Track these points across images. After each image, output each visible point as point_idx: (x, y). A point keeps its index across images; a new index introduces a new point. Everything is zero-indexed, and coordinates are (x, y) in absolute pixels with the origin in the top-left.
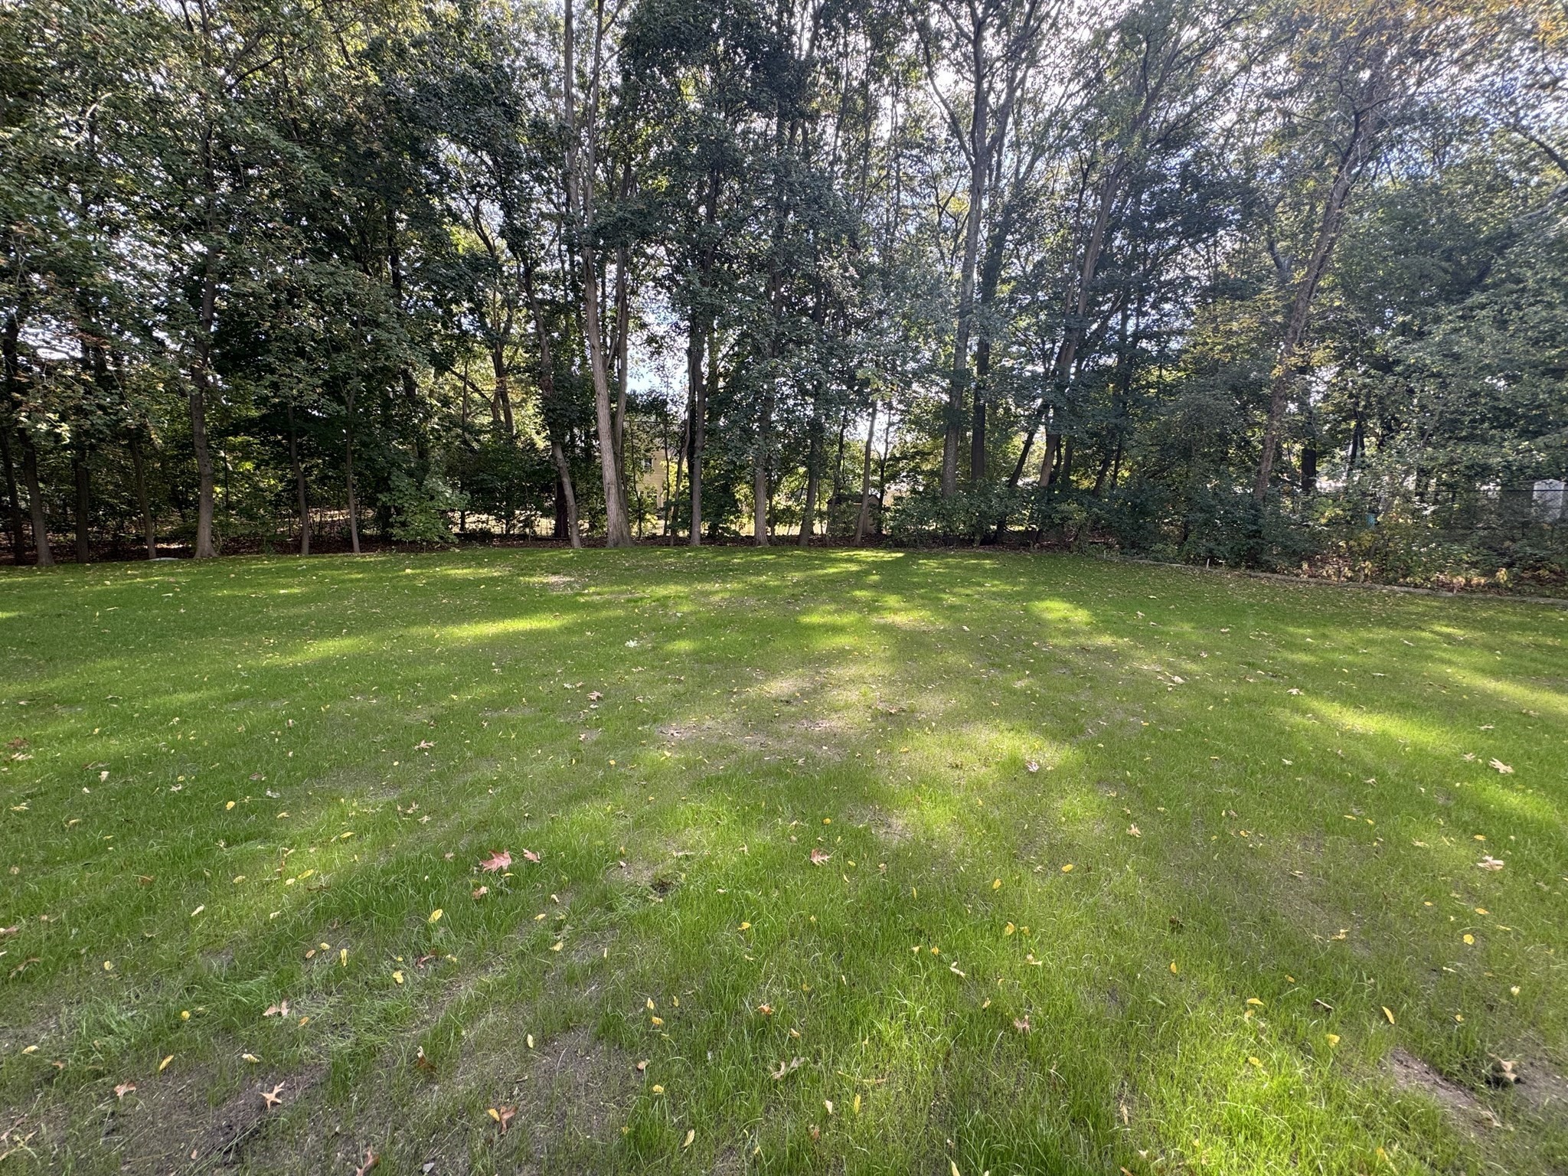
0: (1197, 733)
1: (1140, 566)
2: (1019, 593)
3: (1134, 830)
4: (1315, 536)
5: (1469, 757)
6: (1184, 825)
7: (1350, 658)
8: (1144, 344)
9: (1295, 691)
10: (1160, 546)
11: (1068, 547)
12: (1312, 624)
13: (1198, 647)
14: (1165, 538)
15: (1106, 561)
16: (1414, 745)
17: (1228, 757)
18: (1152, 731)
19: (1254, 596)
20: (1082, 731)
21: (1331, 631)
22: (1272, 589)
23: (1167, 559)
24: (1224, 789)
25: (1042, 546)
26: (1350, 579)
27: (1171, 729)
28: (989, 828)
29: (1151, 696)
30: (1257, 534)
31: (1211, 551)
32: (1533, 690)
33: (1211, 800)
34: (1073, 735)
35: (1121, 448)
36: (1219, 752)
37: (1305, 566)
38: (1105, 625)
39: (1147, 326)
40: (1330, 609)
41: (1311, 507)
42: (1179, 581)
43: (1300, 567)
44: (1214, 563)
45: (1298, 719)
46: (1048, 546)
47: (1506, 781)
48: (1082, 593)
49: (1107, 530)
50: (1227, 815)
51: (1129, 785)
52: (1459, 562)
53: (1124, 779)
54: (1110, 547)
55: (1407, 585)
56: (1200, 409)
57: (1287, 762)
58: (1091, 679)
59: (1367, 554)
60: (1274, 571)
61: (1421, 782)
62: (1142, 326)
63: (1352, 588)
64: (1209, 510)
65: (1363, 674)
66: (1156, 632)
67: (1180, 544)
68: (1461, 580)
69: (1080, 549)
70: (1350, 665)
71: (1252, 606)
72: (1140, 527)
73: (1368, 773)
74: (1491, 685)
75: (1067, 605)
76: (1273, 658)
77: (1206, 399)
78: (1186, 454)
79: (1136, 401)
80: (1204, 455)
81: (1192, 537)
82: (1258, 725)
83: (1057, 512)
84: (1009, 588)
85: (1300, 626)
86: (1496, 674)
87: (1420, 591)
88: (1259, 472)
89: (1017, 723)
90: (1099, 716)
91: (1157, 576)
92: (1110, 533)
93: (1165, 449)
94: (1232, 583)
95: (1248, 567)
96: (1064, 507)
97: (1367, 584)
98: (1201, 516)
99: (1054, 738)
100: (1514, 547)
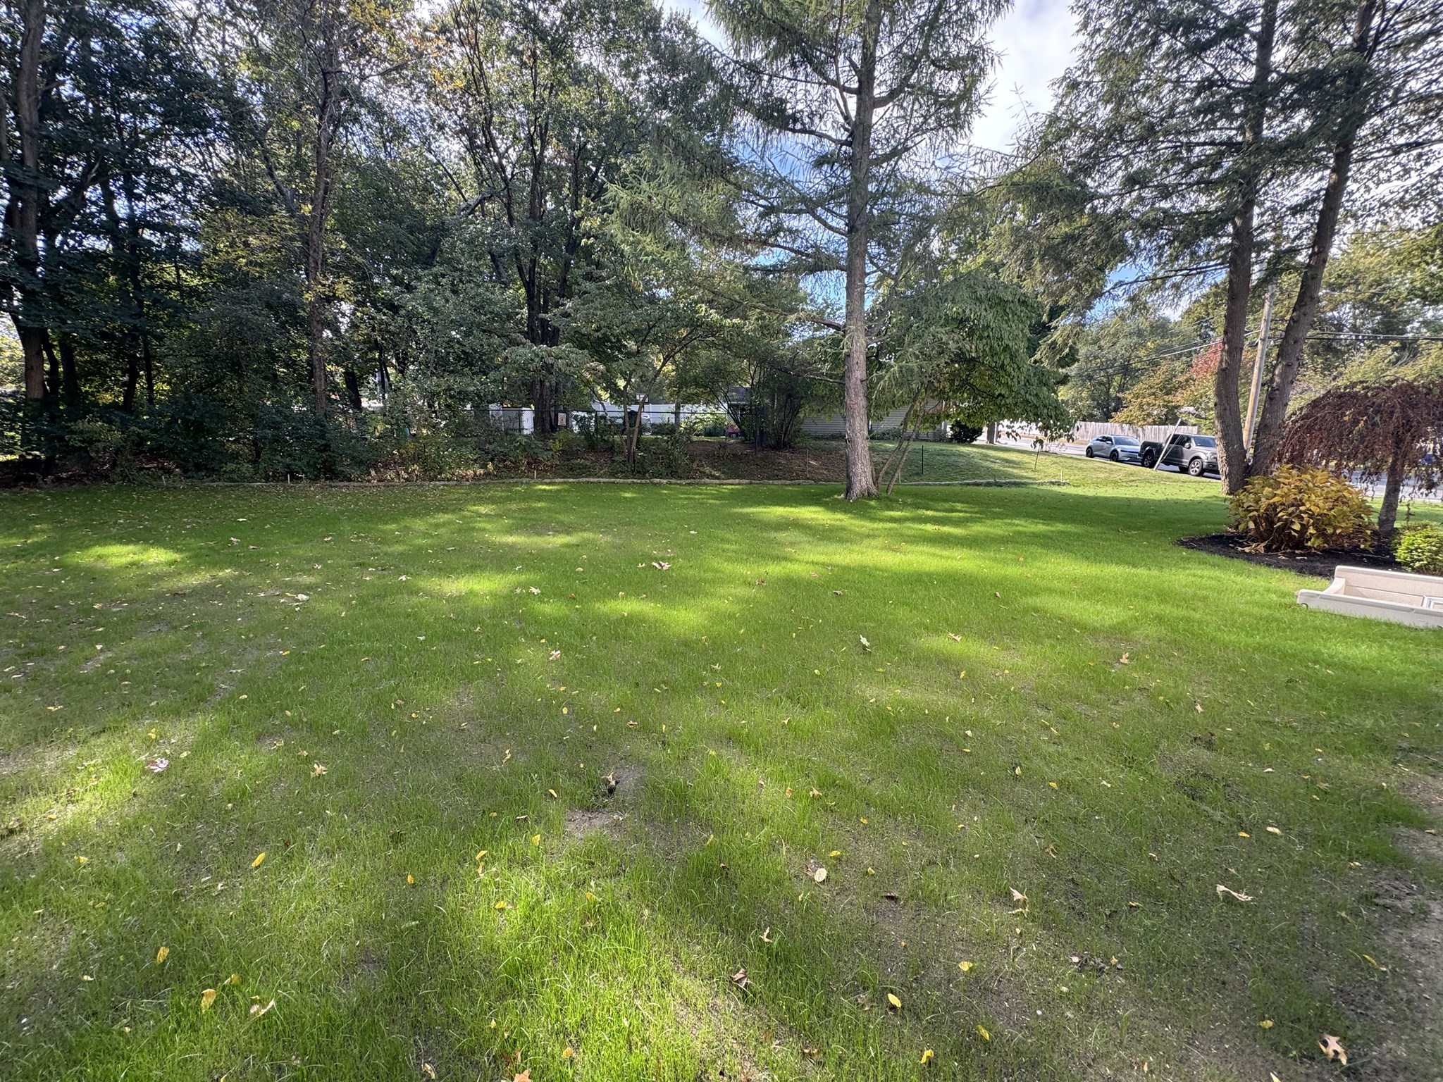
0: (341, 643)
1: (214, 489)
2: (41, 546)
3: (319, 769)
4: (373, 447)
5: (518, 591)
6: (364, 736)
7: (430, 541)
8: (147, 234)
9: (403, 578)
10: (231, 466)
11: (105, 477)
12: (394, 520)
13: (309, 561)
14: (235, 457)
15: (168, 489)
16: (491, 593)
17: (377, 654)
18: (297, 658)
19: (338, 504)
20: (212, 690)
21: (408, 522)
22: (353, 495)
23: (243, 479)
24: (384, 685)
25: (60, 480)
26: (407, 480)
27: (314, 648)
28: (116, 885)
29: (280, 622)
30: (326, 448)
31: (288, 466)
32: (529, 537)
33: (379, 700)
34: (202, 699)
35: (149, 357)
36: (367, 653)
37: (373, 473)
38: (199, 560)
39: (145, 213)
40: (402, 506)
41: (365, 423)
42: (264, 499)
43: (369, 474)
44: (294, 478)
45: (414, 600)
46: (68, 479)
47: (540, 598)
48: (146, 528)
49: (155, 454)
50: (396, 705)
51: (294, 725)
52: (467, 461)
53: (287, 721)
54: (168, 472)
55: (443, 480)
56: (240, 321)
57: (422, 638)
58: (201, 627)
59: (415, 459)
60: (350, 480)
61: (503, 617)
62: (138, 213)
63: (410, 488)
64: (276, 426)
65: (441, 550)
66: (260, 555)
67: (254, 462)
68: (470, 472)
69: (124, 477)
70: (432, 547)
71: (342, 513)
72: (202, 447)
73: (474, 624)
74: (511, 539)
75: (131, 548)
76: (377, 554)
77: (243, 312)
78: (236, 367)
79: (156, 302)
80: (256, 371)
81: (264, 455)
82: (388, 616)
83: (73, 432)
84: (17, 542)
85: (386, 523)
86: (510, 531)
87: (451, 483)
88: (314, 391)
89: (109, 719)
90: (227, 665)
91: (238, 497)
92: (163, 456)
93: (210, 362)
94: (317, 495)
95: (327, 479)
96: (82, 425)
97: (419, 482)
98: (269, 433)
99: (178, 713)
100: (491, 447)
